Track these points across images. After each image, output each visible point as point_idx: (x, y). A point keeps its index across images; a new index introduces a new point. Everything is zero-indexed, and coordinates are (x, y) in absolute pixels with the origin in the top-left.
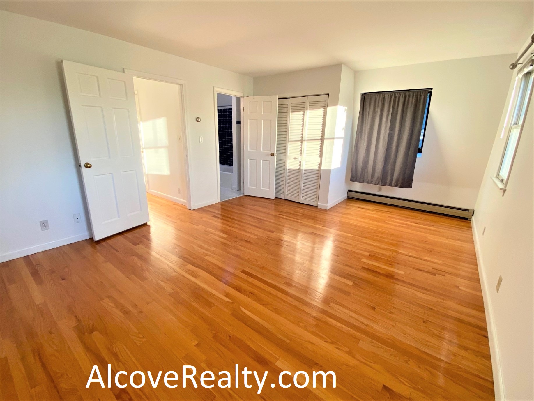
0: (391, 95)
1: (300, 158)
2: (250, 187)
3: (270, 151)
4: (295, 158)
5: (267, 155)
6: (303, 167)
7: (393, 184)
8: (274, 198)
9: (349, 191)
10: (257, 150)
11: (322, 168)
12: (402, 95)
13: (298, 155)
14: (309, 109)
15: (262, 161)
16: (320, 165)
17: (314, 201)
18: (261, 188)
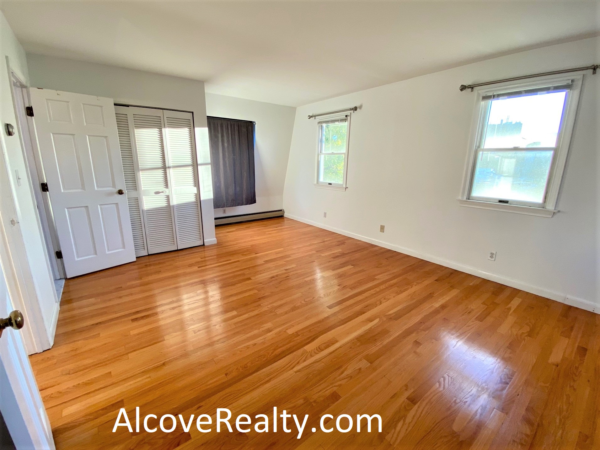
0: (227, 123)
1: (167, 192)
2: (79, 259)
3: (114, 186)
4: (157, 193)
5: (110, 194)
6: (174, 202)
7: (244, 203)
8: (135, 260)
9: (215, 219)
10: (83, 187)
11: (202, 198)
12: (236, 124)
13: (161, 188)
14: (168, 127)
15: (99, 206)
16: (198, 195)
17: (198, 240)
18: (107, 253)
